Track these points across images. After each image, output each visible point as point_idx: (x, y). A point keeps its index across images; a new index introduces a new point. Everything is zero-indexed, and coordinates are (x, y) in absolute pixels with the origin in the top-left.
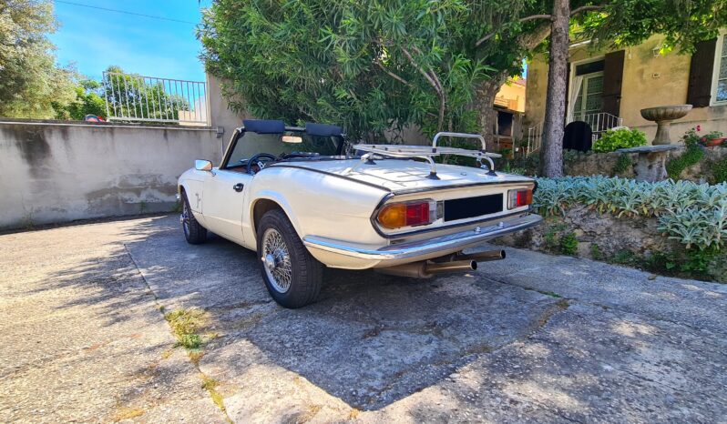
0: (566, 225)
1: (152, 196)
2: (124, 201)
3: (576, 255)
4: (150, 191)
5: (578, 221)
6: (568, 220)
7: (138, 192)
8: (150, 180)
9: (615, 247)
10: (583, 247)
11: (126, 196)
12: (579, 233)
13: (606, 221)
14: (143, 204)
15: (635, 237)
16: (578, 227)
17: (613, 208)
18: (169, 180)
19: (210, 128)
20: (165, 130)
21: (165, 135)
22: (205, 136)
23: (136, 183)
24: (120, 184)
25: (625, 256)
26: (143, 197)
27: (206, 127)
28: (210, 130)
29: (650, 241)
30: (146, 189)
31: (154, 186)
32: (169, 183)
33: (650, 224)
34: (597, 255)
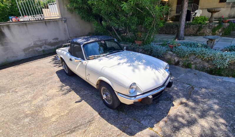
1: (46, 48)
2: (37, 51)
3: (191, 68)
4: (45, 46)
5: (192, 60)
6: (190, 59)
7: (41, 47)
8: (44, 42)
9: (201, 67)
10: (193, 66)
11: (37, 49)
12: (192, 63)
13: (200, 60)
14: (44, 51)
15: (206, 64)
16: (192, 61)
17: (202, 57)
18: (50, 41)
19: (61, 19)
20: (45, 21)
21: (46, 23)
22: (60, 22)
23: (39, 43)
24: (34, 45)
25: (203, 69)
26: (43, 48)
27: (59, 19)
29: (210, 66)
30: (43, 45)
31: (46, 44)
32: (50, 42)
33: (210, 62)
34: (196, 68)
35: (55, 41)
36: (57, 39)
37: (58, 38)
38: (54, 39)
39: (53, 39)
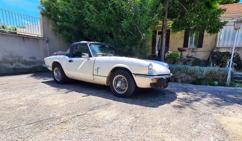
0: (176, 75)
1: (18, 66)
2: (5, 67)
3: (178, 82)
4: (17, 63)
5: (178, 75)
6: (176, 74)
7: (11, 63)
8: (17, 59)
9: (186, 80)
10: (179, 80)
11: (6, 65)
12: (178, 77)
13: (184, 74)
14: (14, 69)
15: (189, 77)
16: (179, 76)
17: (186, 72)
18: (26, 59)
19: (43, 38)
20: (23, 37)
21: (23, 39)
22: (41, 41)
23: (10, 59)
24: (3, 59)
25: (188, 82)
26: (14, 66)
27: (41, 38)
28: (43, 39)
29: (192, 78)
30: (15, 62)
31: (19, 61)
32: (25, 60)
33: (192, 75)
34: (182, 82)
35: (31, 60)
36: (34, 58)
37: (36, 58)
38: (31, 58)
39: (29, 58)
